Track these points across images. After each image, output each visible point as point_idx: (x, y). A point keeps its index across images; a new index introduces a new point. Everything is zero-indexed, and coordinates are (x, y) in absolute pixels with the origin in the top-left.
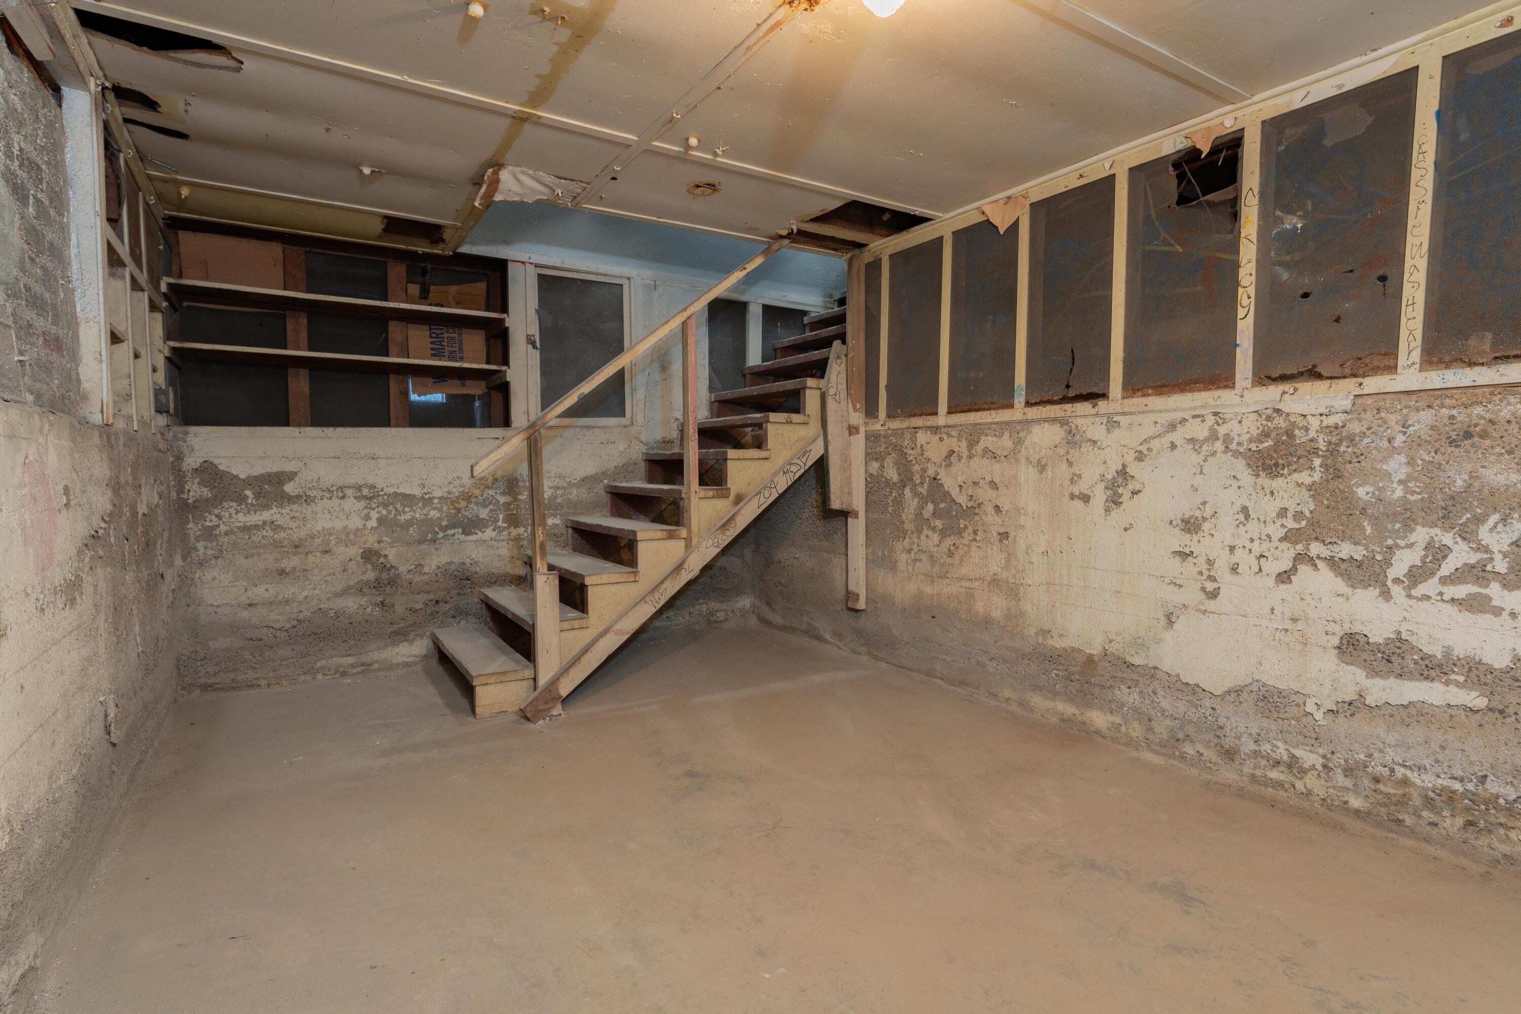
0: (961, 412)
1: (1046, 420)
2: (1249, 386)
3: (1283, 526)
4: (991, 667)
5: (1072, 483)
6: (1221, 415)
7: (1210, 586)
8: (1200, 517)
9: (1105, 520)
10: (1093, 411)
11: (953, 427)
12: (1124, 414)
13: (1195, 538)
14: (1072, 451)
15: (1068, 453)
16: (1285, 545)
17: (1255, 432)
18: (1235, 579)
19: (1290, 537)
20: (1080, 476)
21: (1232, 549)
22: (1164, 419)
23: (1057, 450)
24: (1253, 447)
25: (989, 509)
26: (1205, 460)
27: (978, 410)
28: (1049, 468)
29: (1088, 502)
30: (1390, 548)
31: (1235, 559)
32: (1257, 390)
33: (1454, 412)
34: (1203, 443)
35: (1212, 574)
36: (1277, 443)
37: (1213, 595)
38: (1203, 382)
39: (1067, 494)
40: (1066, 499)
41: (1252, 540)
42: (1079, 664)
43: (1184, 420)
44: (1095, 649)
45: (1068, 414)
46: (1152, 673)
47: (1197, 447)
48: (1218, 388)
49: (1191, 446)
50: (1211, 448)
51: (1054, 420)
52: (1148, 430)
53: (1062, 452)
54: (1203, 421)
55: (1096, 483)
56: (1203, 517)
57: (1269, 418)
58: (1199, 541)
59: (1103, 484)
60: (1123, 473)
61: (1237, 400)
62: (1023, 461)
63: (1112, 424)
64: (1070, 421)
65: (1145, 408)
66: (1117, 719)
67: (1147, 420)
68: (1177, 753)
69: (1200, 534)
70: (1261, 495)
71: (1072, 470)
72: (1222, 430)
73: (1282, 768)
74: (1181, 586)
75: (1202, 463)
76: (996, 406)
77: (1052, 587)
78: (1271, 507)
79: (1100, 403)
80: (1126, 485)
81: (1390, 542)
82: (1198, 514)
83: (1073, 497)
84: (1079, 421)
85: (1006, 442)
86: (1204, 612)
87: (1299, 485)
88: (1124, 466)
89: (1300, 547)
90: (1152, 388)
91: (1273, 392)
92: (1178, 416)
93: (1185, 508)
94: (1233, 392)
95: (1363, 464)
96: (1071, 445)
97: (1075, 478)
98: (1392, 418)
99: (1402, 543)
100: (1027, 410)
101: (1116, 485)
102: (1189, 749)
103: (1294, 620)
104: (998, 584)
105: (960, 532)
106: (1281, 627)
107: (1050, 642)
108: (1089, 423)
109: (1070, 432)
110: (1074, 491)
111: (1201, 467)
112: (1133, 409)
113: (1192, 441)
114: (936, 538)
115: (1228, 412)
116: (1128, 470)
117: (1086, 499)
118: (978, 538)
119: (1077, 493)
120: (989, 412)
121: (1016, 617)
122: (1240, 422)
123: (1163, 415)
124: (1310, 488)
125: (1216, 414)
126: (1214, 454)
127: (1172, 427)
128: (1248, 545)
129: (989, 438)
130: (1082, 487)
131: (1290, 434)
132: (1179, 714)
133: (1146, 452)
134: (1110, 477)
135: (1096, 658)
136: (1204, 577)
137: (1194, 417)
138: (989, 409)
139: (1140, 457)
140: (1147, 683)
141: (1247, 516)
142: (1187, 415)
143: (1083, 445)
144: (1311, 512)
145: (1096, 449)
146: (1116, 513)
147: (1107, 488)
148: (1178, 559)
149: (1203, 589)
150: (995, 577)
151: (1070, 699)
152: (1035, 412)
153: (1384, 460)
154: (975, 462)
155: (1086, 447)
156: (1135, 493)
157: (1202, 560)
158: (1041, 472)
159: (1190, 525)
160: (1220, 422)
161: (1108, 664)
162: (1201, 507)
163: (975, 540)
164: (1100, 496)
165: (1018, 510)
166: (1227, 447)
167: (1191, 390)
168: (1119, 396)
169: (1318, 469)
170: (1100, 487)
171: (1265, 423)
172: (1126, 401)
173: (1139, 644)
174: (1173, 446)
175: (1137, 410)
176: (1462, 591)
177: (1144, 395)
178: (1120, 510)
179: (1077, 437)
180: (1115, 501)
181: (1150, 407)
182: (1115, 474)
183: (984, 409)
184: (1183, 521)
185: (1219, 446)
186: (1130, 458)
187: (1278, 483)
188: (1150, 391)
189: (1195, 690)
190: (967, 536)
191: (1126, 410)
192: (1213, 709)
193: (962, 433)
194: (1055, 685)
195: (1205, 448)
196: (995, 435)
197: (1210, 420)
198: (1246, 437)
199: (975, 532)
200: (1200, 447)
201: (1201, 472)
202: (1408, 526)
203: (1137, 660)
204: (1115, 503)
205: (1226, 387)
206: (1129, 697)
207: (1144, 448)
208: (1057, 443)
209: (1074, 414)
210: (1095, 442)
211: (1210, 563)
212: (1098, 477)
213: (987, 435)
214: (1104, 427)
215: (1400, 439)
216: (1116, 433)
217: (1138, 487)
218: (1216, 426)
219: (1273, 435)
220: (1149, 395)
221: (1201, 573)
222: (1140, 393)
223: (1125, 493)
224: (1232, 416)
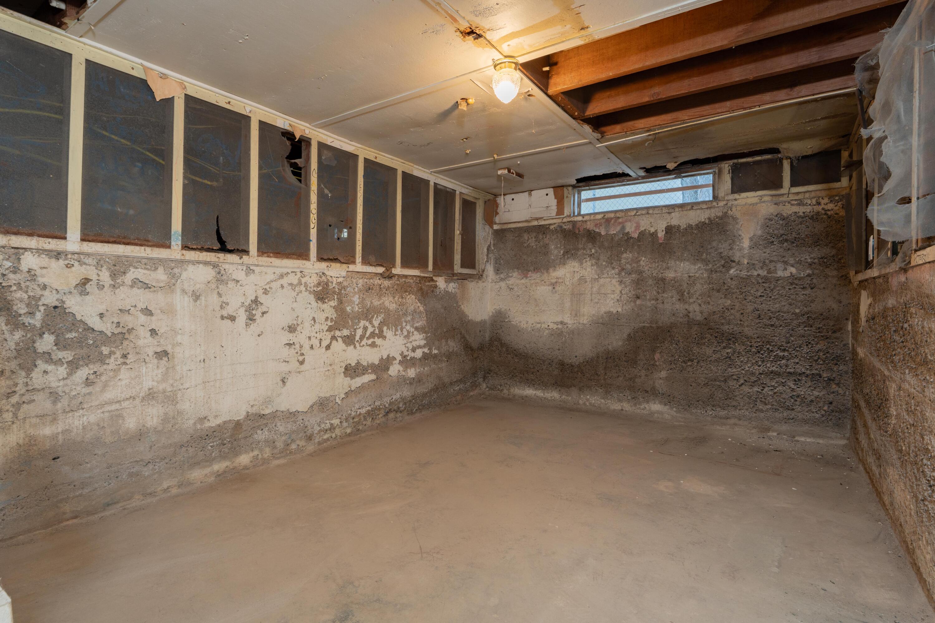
0: (102, 242)
1: (199, 262)
2: (316, 261)
3: (327, 325)
4: (146, 472)
5: (221, 308)
6: (303, 273)
7: (301, 358)
8: (296, 324)
9: (247, 331)
10: (240, 261)
11: (88, 255)
12: (257, 265)
13: (295, 335)
14: (220, 287)
15: (218, 287)
16: (328, 333)
17: (316, 282)
18: (312, 352)
19: (330, 329)
20: (227, 304)
21: (310, 338)
22: (279, 271)
23: (209, 285)
24: (315, 289)
25: (144, 333)
26: (297, 295)
27: (128, 244)
28: (203, 298)
29: (234, 320)
30: (355, 329)
31: (311, 343)
32: (318, 263)
33: (367, 281)
34: (296, 286)
35: (302, 352)
36: (323, 288)
37: (302, 363)
38: (296, 255)
39: (219, 316)
40: (219, 320)
41: (316, 333)
42: (230, 430)
43: (288, 273)
44: (241, 416)
45: (221, 260)
46: (274, 415)
47: (293, 288)
48: (303, 259)
49: (290, 287)
50: (299, 289)
51: (206, 263)
52: (270, 277)
53: (214, 286)
54: (296, 275)
55: (239, 308)
56: (297, 324)
57: (321, 277)
58: (296, 336)
59: (244, 309)
60: (256, 301)
61: (311, 267)
62: (178, 291)
63: (249, 271)
64: (220, 265)
65: (271, 264)
66: (256, 452)
67: (270, 270)
68: (288, 452)
69: (297, 332)
70: (319, 311)
71: (221, 299)
72: (303, 280)
73: (328, 432)
74: (288, 362)
75: (296, 296)
76: (150, 244)
77: (207, 384)
78: (322, 316)
79: (244, 257)
80: (258, 308)
81: (355, 327)
82: (295, 322)
83: (222, 318)
84: (226, 266)
85: (161, 275)
86: (299, 372)
87: (331, 306)
88: (256, 297)
89: (332, 333)
90: (273, 253)
91: (324, 265)
92: (285, 271)
93: (288, 320)
94: (310, 263)
95: (348, 298)
96: (219, 282)
97: (224, 305)
98: (354, 281)
99: (358, 327)
100: (184, 252)
101: (251, 308)
102: (294, 446)
103: (331, 365)
104: (153, 397)
105: (102, 359)
106: (327, 370)
107: (207, 424)
108: (234, 269)
109: (219, 273)
110: (223, 314)
111: (296, 298)
112: (264, 264)
113: (291, 284)
114: (62, 371)
115: (306, 272)
116: (259, 299)
117: (232, 318)
118: (128, 361)
119: (226, 315)
120: (143, 248)
121: (174, 418)
122: (310, 277)
123: (278, 269)
124: (334, 308)
125: (301, 272)
126: (301, 292)
127: (282, 276)
128: (316, 335)
129: (139, 270)
130: (229, 310)
131: (327, 284)
132: (288, 430)
133: (269, 290)
134: (247, 304)
135: (242, 421)
136: (299, 354)
137: (292, 272)
138: (141, 245)
139: (266, 292)
140: (272, 422)
141: (315, 321)
142: (289, 271)
143: (229, 282)
144: (335, 318)
145: (238, 286)
146: (253, 326)
147: (246, 311)
148: (288, 347)
149: (298, 361)
150: (151, 391)
151: (223, 457)
152: (191, 255)
153: (353, 297)
154: (122, 292)
155: (231, 284)
156: (263, 313)
157: (297, 346)
158: (195, 301)
159: (292, 329)
160: (303, 276)
161: (249, 422)
162: (296, 319)
163: (125, 363)
164: (242, 317)
165: (175, 331)
166: (306, 289)
167: (291, 258)
168: (256, 254)
169: (336, 300)
170: (242, 311)
171: (319, 278)
172: (260, 258)
173: (268, 401)
174: (282, 287)
175: (266, 264)
176: (370, 342)
177: (268, 256)
178: (256, 324)
179: (224, 277)
180: (251, 319)
181: (274, 264)
182: (250, 301)
183: (136, 244)
184: (288, 327)
185: (303, 288)
186: (260, 292)
187: (325, 306)
188: (271, 255)
189: (294, 414)
190: (112, 362)
191: (260, 263)
192: (303, 419)
193: (102, 262)
194: (211, 454)
195: (297, 289)
196: (145, 269)
197: (299, 274)
198: (312, 285)
199: (125, 356)
200: (295, 288)
201: (296, 301)
202: (359, 320)
203: (267, 412)
204: (251, 320)
205: (306, 259)
206: (261, 435)
207: (267, 287)
208: (210, 279)
209: (226, 261)
210: (238, 281)
211: (301, 347)
212: (240, 304)
213: (137, 268)
214: (244, 273)
215: (356, 289)
216: (252, 277)
217: (265, 309)
218: (301, 278)
219: (322, 284)
220: (271, 257)
221: (297, 353)
222: (266, 255)
223: (257, 313)
224: (308, 274)
